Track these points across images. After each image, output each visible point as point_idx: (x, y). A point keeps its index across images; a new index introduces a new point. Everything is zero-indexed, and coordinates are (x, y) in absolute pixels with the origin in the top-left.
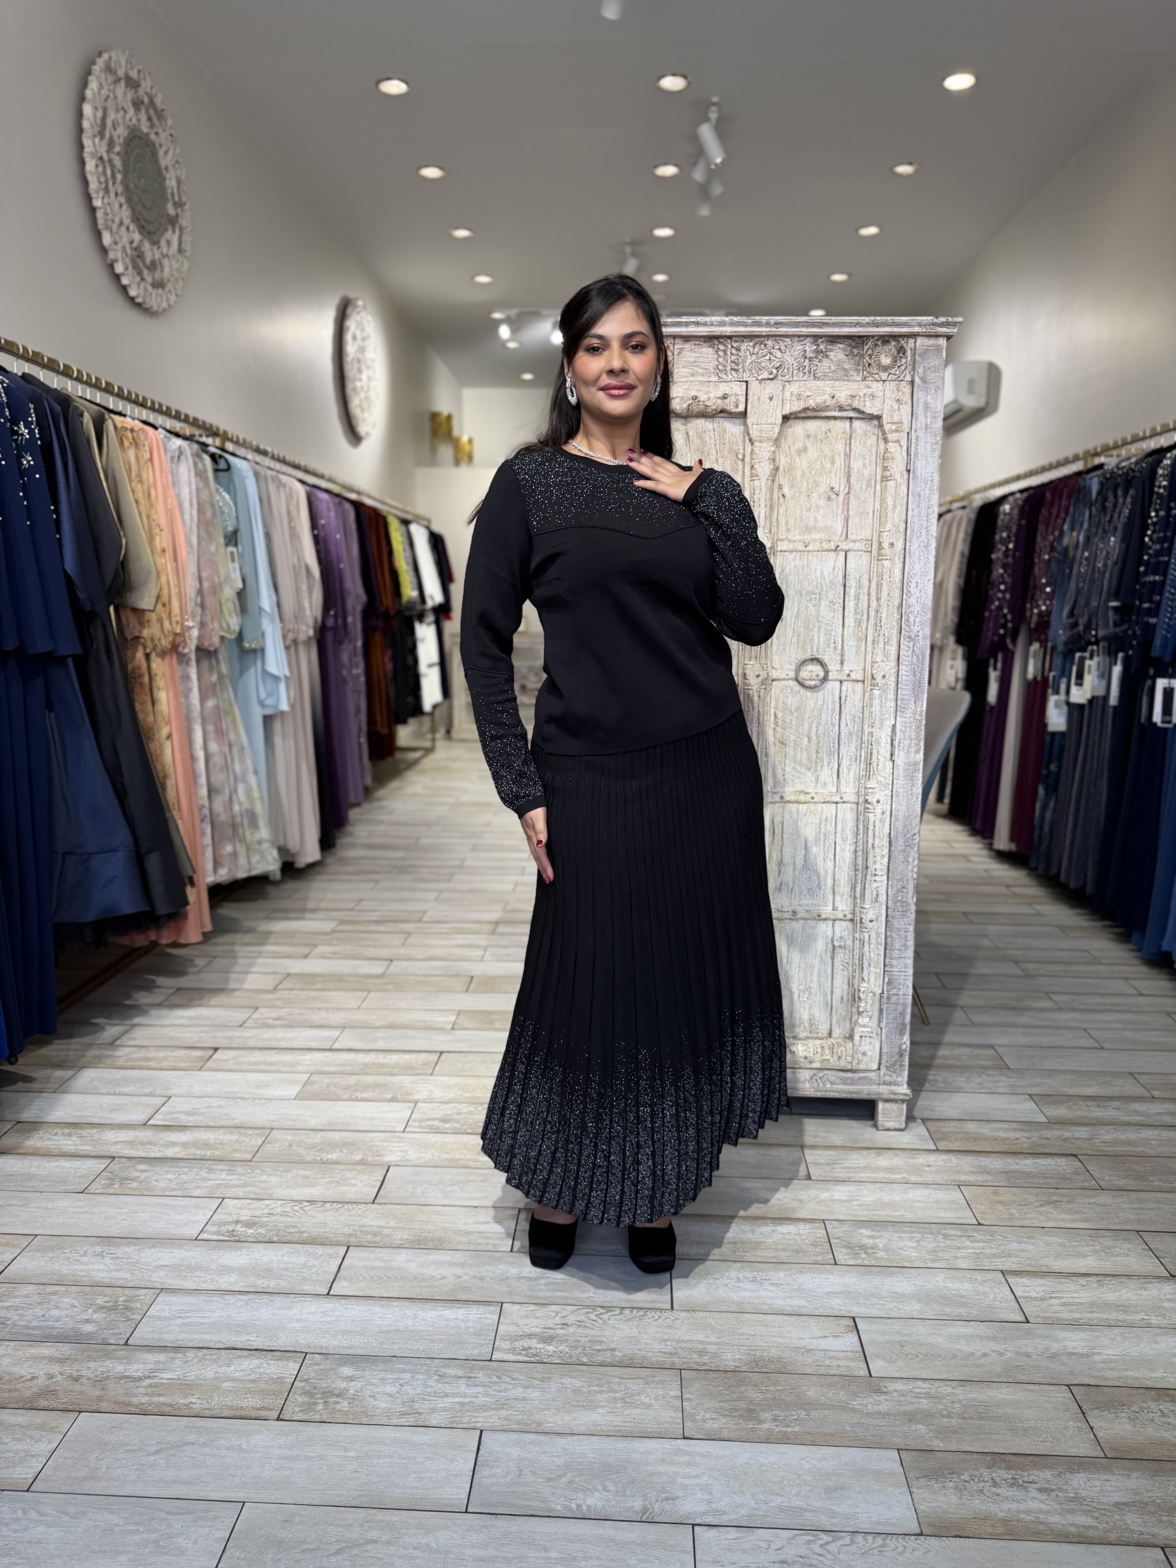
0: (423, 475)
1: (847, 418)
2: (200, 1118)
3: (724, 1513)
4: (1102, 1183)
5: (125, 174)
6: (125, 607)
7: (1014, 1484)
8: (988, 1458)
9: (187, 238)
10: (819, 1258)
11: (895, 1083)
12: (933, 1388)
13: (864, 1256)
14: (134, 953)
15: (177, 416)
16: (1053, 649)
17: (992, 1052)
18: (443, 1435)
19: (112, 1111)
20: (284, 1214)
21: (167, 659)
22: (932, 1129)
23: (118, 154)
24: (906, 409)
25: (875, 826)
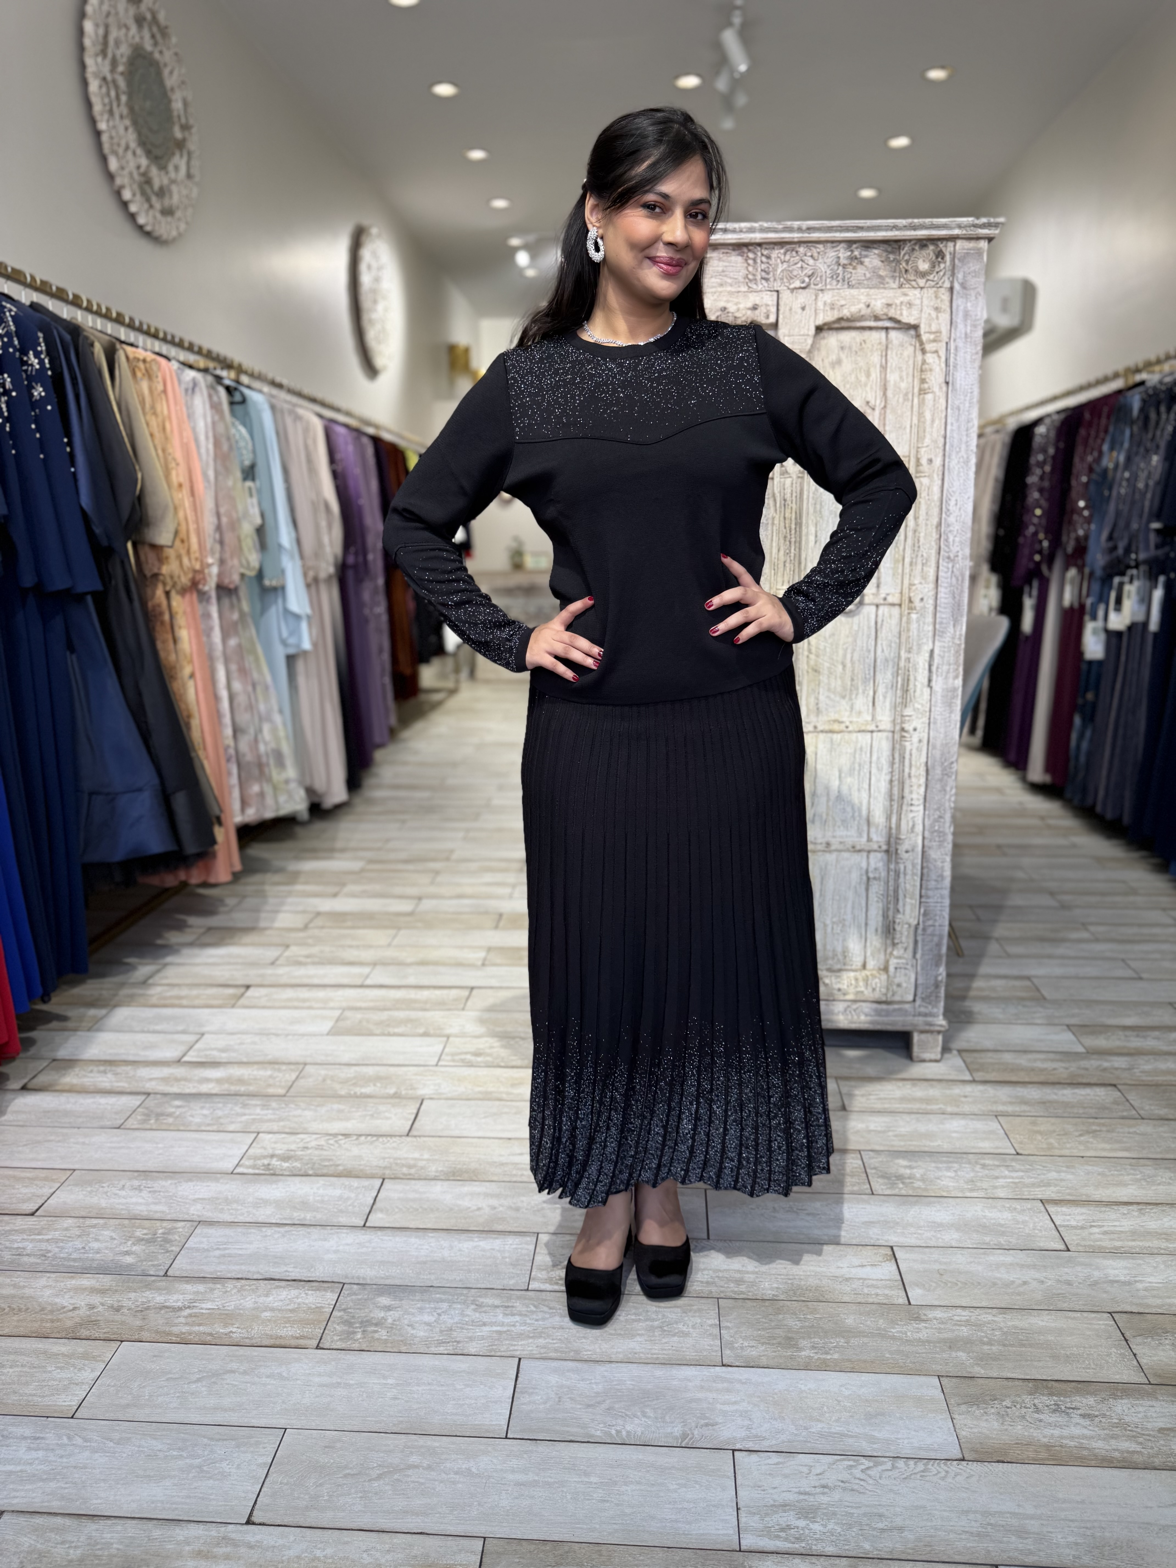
0: (441, 408)
1: (882, 328)
2: (234, 1055)
3: (764, 1439)
4: (1142, 1112)
5: (130, 95)
6: (143, 543)
7: (1057, 1410)
8: (1030, 1385)
9: (195, 163)
10: (856, 1188)
11: (931, 1015)
12: (973, 1315)
13: (901, 1186)
14: (165, 893)
15: (190, 348)
16: (1091, 574)
17: (1028, 983)
18: (482, 1363)
19: (146, 1048)
20: (319, 1148)
21: (188, 596)
22: (968, 1060)
23: (122, 74)
24: (945, 317)
25: (911, 755)
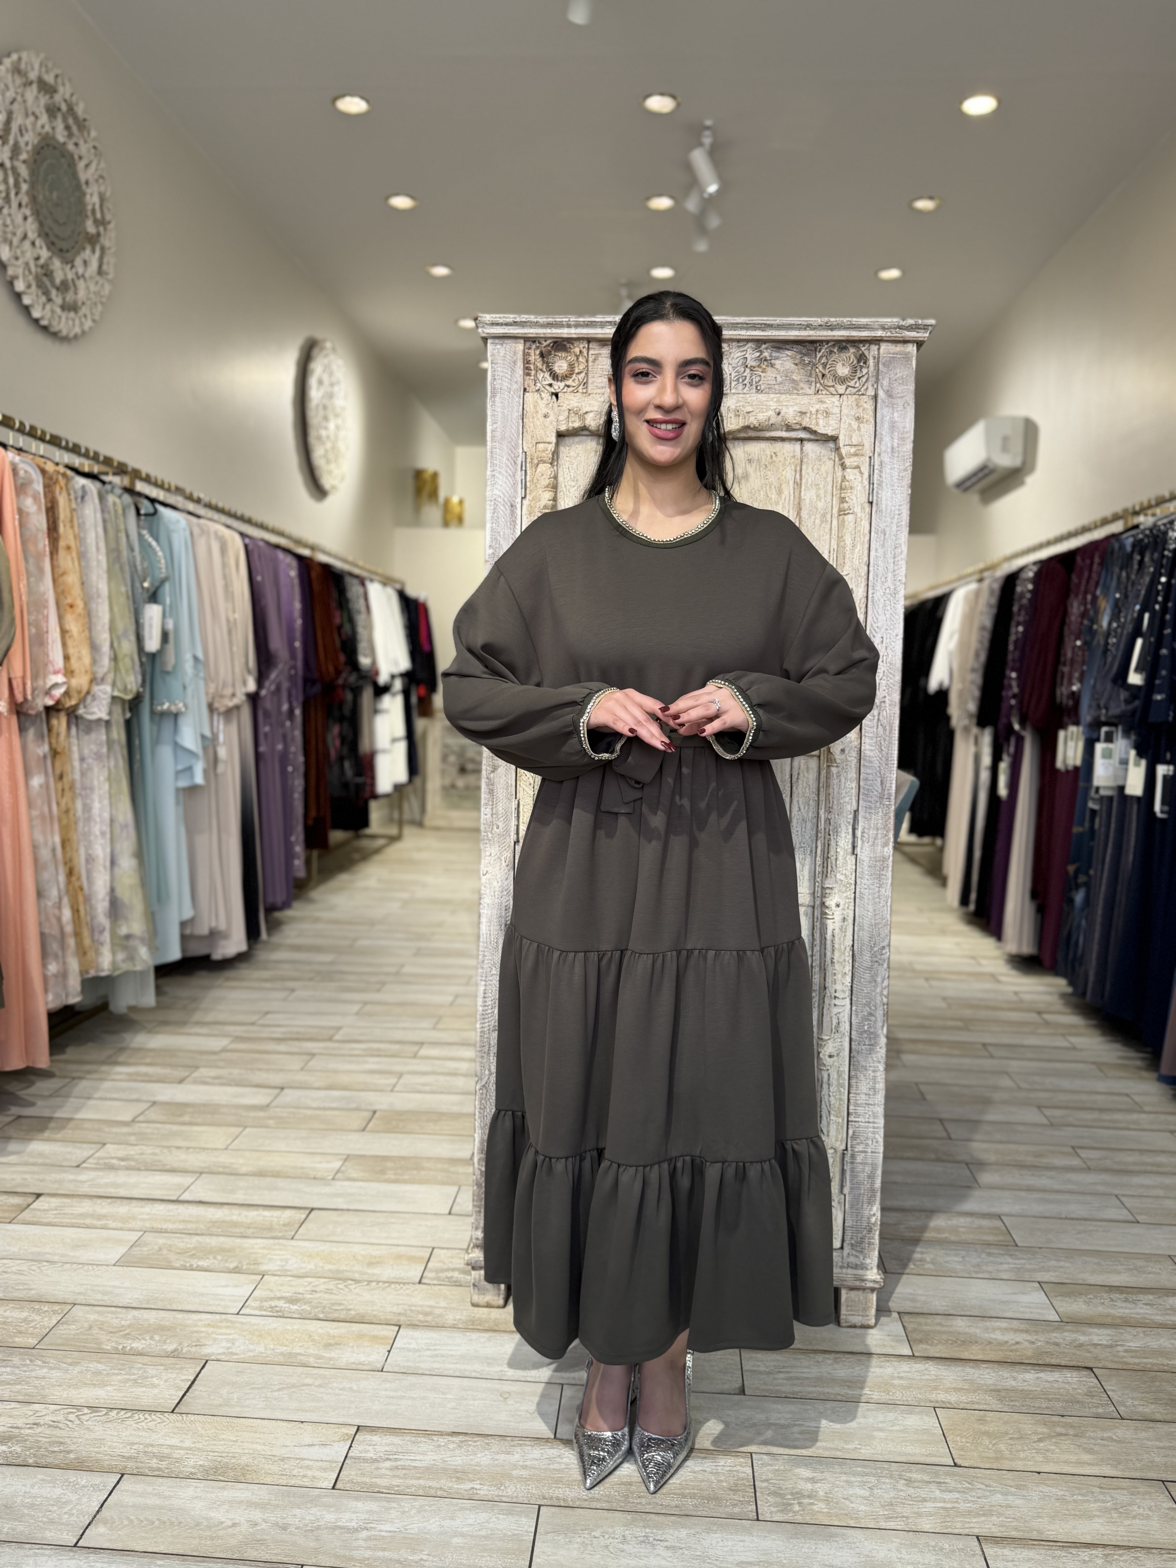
0: (403, 536)
1: (797, 440)
4: (1122, 1409)
5: (33, 185)
9: (109, 259)
10: (737, 1510)
11: (865, 1265)
13: (796, 1508)
17: (997, 1223)
20: (54, 1425)
22: (910, 1327)
23: (24, 162)
24: (868, 428)
25: (833, 936)
